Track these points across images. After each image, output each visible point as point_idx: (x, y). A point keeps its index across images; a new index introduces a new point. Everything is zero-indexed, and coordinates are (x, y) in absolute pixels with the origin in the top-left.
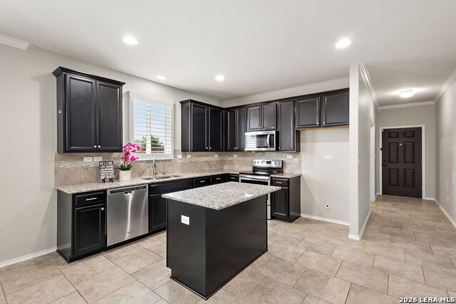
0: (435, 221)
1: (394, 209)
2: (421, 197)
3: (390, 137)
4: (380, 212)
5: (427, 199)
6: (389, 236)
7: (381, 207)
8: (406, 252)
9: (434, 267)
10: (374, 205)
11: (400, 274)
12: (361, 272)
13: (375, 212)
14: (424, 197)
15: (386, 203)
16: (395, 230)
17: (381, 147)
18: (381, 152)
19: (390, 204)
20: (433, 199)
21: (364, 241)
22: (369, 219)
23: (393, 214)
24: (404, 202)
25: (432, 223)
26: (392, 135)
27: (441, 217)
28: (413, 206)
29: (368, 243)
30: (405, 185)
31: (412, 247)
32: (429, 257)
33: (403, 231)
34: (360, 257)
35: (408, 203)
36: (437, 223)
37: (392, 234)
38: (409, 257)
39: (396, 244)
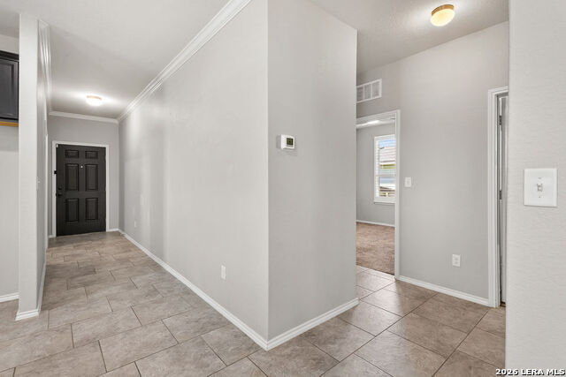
0: (126, 252)
1: (78, 252)
2: (105, 230)
3: (67, 155)
4: (61, 261)
5: (111, 230)
6: (83, 289)
7: (59, 254)
8: (110, 299)
9: (142, 301)
10: (50, 254)
11: (112, 332)
12: (56, 366)
13: (53, 263)
14: (108, 230)
15: (64, 247)
16: (89, 278)
17: (54, 169)
18: (54, 176)
19: (70, 247)
20: (117, 230)
21: (47, 312)
22: (46, 276)
23: (79, 258)
24: (86, 240)
25: (124, 255)
26: (70, 154)
27: (129, 247)
28: (100, 242)
29: (54, 312)
30: (87, 219)
31: (114, 290)
32: (135, 293)
33: (97, 275)
34: (48, 343)
35: (92, 241)
36: (128, 254)
37: (85, 285)
38: (115, 304)
39: (95, 296)
